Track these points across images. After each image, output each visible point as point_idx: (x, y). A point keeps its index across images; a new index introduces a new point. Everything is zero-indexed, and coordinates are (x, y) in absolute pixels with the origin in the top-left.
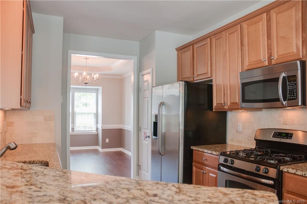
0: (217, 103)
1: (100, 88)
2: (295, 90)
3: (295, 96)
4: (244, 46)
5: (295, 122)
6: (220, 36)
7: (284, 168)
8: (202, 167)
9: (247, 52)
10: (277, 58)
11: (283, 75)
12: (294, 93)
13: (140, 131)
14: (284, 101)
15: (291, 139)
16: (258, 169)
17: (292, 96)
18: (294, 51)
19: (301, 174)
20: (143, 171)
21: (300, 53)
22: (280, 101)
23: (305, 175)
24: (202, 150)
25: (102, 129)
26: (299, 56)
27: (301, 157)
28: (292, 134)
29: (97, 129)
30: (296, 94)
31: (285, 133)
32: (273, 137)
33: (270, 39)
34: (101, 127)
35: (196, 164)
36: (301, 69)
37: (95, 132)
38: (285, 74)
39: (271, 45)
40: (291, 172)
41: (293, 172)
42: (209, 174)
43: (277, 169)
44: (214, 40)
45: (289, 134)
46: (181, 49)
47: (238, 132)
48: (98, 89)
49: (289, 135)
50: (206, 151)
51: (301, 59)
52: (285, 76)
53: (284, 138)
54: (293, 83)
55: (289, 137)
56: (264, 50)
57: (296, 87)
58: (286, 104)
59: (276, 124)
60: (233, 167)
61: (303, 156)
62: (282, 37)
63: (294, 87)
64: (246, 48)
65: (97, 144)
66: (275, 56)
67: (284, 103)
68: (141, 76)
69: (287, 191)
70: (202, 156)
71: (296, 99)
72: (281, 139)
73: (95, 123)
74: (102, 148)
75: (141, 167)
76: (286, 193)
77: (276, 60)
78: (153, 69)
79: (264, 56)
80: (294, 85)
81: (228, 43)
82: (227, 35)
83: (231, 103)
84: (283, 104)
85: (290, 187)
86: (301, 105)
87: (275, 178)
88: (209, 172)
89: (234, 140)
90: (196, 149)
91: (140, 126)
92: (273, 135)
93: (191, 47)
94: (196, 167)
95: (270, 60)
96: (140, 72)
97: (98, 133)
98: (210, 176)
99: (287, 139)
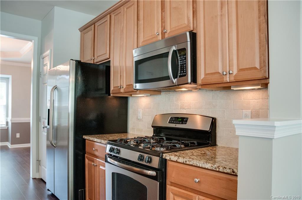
0: (114, 86)
1: (10, 77)
2: (185, 65)
3: (185, 72)
4: (140, 20)
5: (191, 106)
6: (119, 12)
7: (167, 156)
8: (94, 159)
9: (142, 26)
10: (170, 32)
11: (174, 48)
12: (184, 68)
13: (40, 121)
14: (174, 78)
15: (186, 123)
16: (141, 158)
17: (182, 72)
18: (185, 23)
19: (183, 162)
20: (43, 167)
21: (190, 25)
22: (170, 79)
23: (186, 162)
24: (93, 138)
25: (12, 123)
26: (190, 27)
27: (194, 143)
28: (187, 119)
29: (7, 123)
30: (186, 70)
31: (181, 118)
32: (169, 123)
33: (164, 11)
34: (11, 120)
35: (88, 156)
36: (190, 41)
37: (5, 126)
38: (175, 47)
39: (165, 17)
40: (173, 160)
41: (175, 160)
42: (100, 166)
43: (160, 157)
44: (113, 16)
45: (184, 118)
46: (84, 29)
47: (139, 119)
48: (8, 78)
49: (185, 120)
50: (96, 140)
51: (192, 31)
52: (175, 49)
53: (179, 124)
54: (183, 57)
55: (184, 121)
56: (158, 23)
57: (186, 61)
58: (176, 82)
59: (174, 109)
60: (119, 157)
61: (195, 142)
62: (175, 8)
63: (184, 62)
64: (141, 22)
65: (7, 140)
66: (168, 29)
67: (175, 81)
68: (41, 59)
69: (171, 182)
70: (93, 146)
71: (185, 75)
72: (176, 124)
73: (5, 116)
74: (11, 144)
75: (41, 162)
76: (169, 185)
77: (169, 33)
78: (51, 50)
79: (158, 30)
80: (184, 60)
81: (125, 18)
82: (125, 9)
83: (127, 85)
84: (173, 83)
85: (173, 177)
86: (191, 82)
87: (157, 168)
88: (99, 165)
89: (135, 129)
90: (88, 139)
91: (40, 115)
92: (170, 120)
93: (93, 26)
94: (88, 159)
95: (163, 34)
96: (41, 55)
97: (8, 127)
98: (101, 168)
99: (182, 125)
